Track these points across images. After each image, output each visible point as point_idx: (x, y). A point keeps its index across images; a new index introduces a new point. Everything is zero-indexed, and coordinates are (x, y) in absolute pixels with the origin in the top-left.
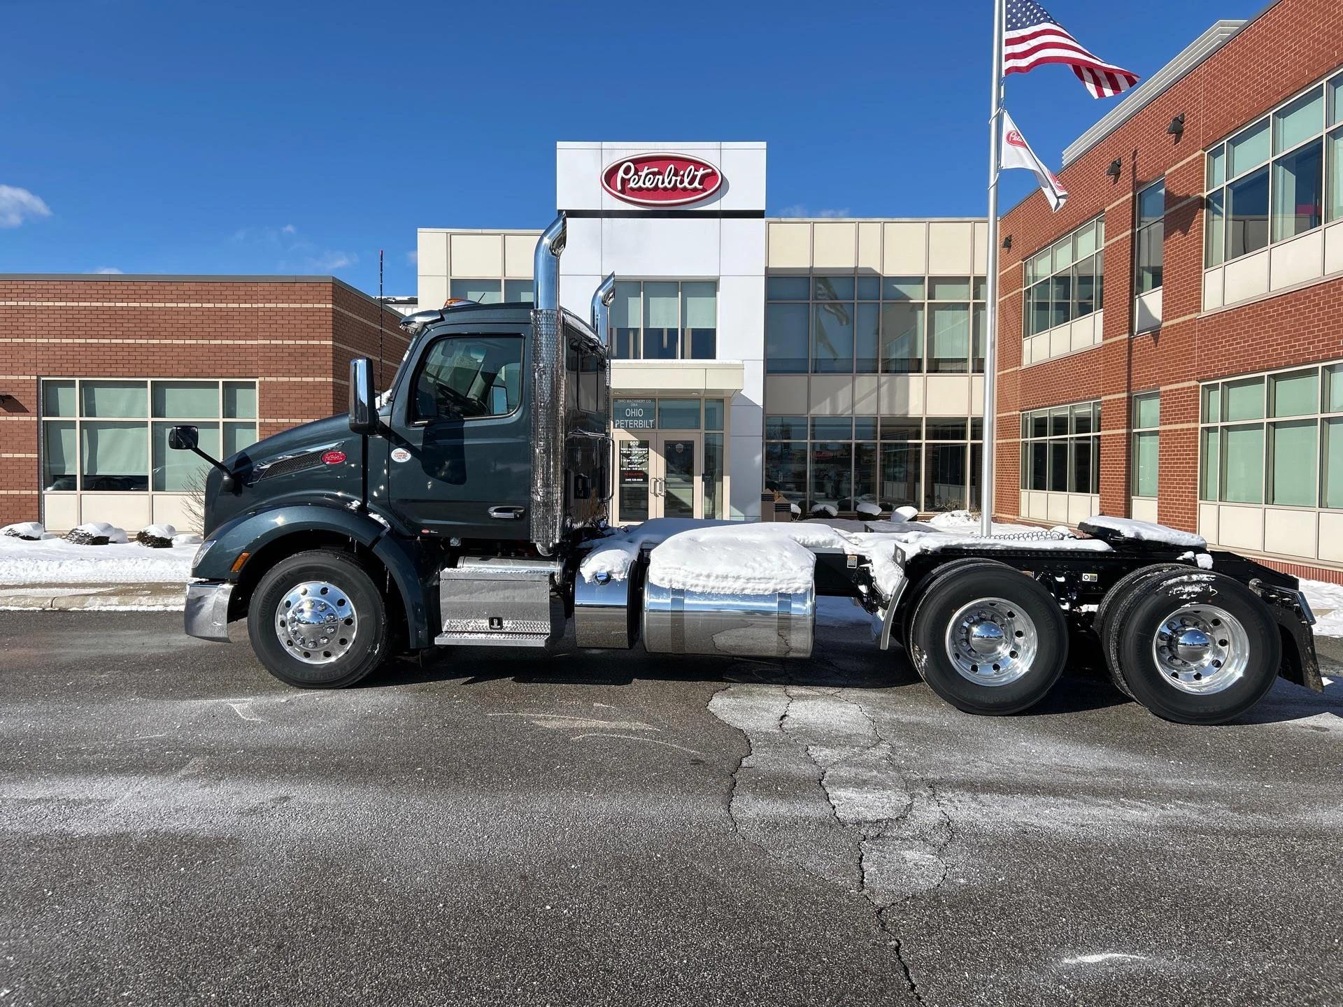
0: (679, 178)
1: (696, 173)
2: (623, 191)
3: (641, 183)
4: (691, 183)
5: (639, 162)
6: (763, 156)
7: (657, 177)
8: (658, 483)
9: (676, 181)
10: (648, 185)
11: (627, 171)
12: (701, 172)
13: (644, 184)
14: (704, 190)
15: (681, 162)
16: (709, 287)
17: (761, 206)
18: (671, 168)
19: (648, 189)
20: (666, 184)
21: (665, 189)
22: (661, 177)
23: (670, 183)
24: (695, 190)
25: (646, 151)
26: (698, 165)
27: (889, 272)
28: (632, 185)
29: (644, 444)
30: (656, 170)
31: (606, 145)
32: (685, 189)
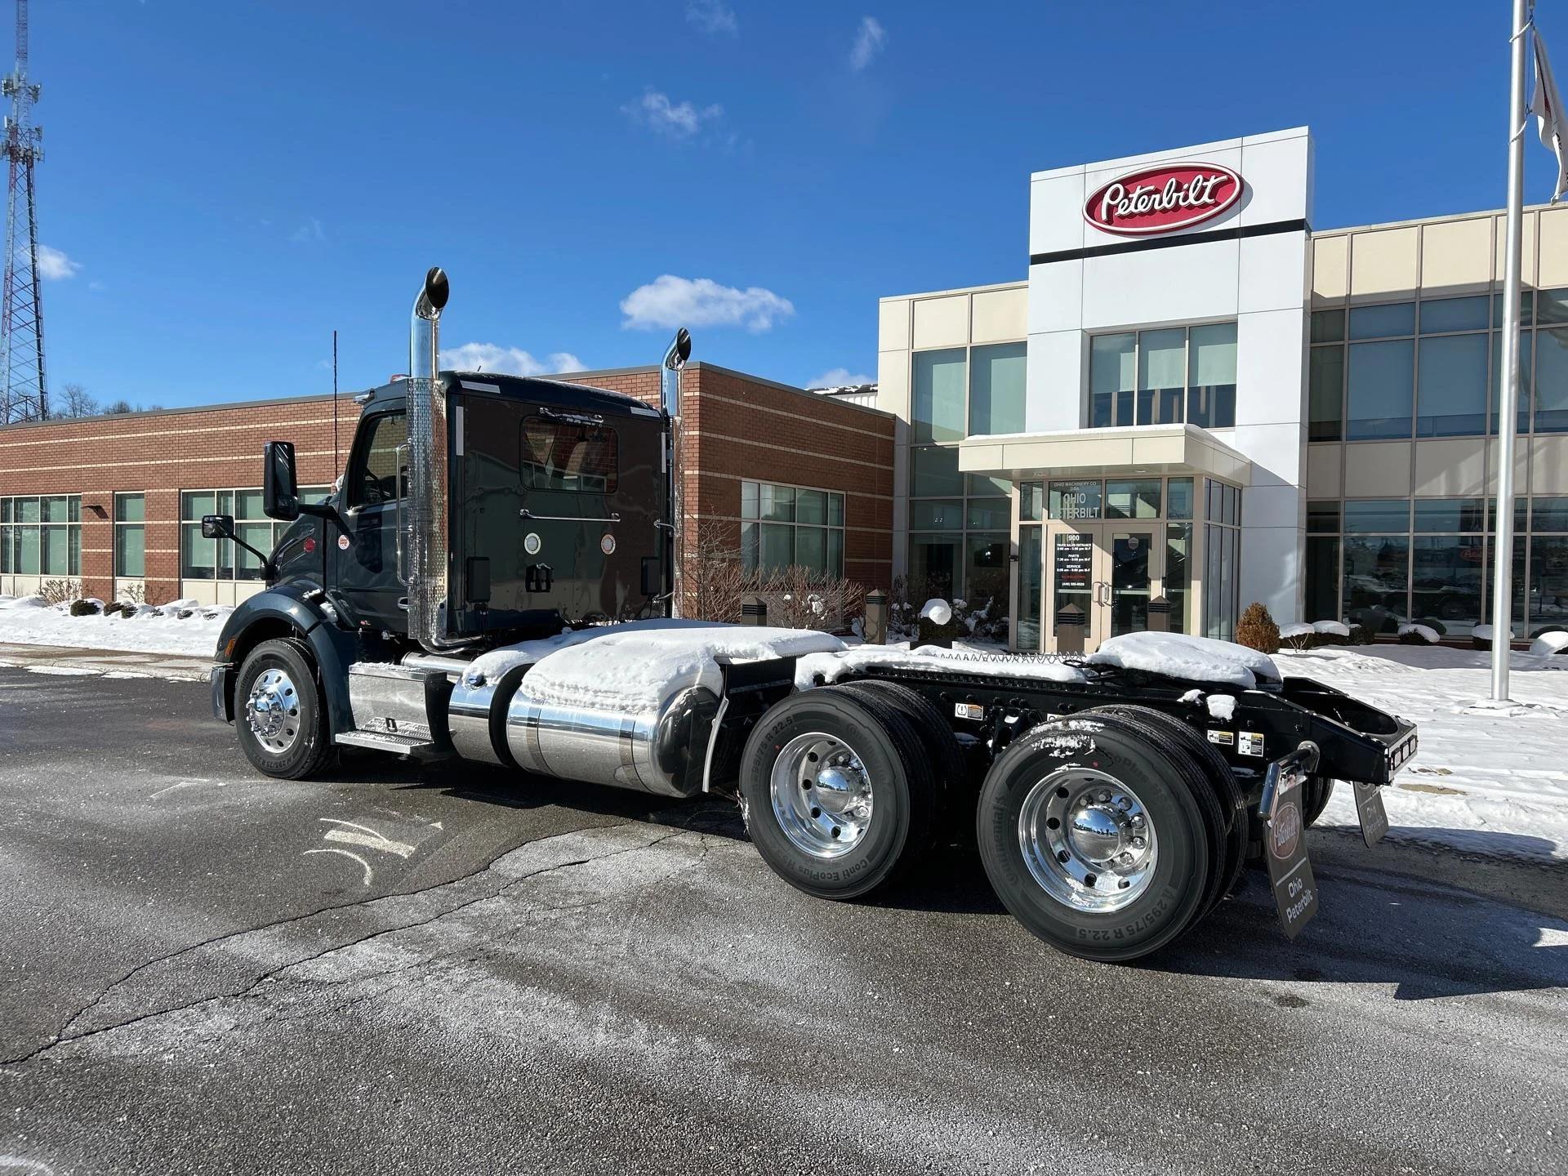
0: (1182, 194)
1: (1205, 184)
2: (1109, 221)
3: (1132, 208)
6: (1304, 143)
7: (1153, 196)
8: (1103, 589)
9: (1178, 198)
10: (1141, 208)
11: (1114, 196)
12: (1213, 181)
13: (1136, 208)
14: (1216, 204)
15: (1184, 173)
16: (1225, 330)
17: (1300, 214)
18: (1172, 183)
19: (1142, 214)
20: (1165, 204)
21: (1165, 210)
22: (1158, 197)
23: (1169, 203)
24: (1205, 206)
25: (1142, 166)
26: (1208, 172)
27: (1545, 284)
28: (1121, 211)
29: (1086, 538)
30: (1152, 188)
31: (1090, 167)
32: (1191, 207)
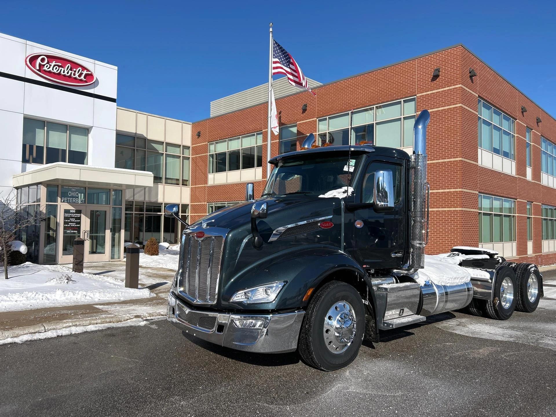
0: (73, 72)
1: (82, 72)
2: (39, 70)
3: (51, 69)
4: (80, 76)
5: (51, 58)
6: (116, 72)
7: (61, 68)
8: (86, 233)
9: (71, 73)
10: (55, 71)
11: (42, 60)
12: (85, 72)
13: (53, 70)
14: (86, 82)
15: (74, 65)
16: (85, 131)
17: (115, 97)
18: (69, 66)
19: (54, 73)
20: (66, 73)
21: (64, 76)
22: (63, 69)
23: (68, 73)
24: (81, 80)
25: (52, 53)
26: (84, 68)
27: (150, 137)
28: (45, 68)
29: (78, 212)
30: (60, 64)
31: (29, 42)
32: (75, 78)
